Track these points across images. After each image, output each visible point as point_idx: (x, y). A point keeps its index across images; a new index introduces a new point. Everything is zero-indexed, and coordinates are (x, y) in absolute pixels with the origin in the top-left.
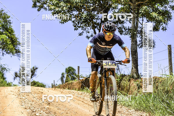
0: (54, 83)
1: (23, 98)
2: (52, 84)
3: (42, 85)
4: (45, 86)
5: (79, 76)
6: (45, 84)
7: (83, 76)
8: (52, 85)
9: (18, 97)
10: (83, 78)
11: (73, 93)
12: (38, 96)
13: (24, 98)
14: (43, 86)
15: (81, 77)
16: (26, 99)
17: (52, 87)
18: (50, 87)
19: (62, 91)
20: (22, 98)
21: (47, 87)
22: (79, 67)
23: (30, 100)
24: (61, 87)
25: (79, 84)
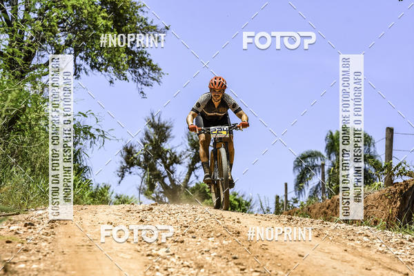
0: (286, 196)
1: (159, 252)
2: (278, 197)
3: (237, 203)
4: (247, 204)
5: (389, 167)
6: (246, 199)
7: (407, 169)
8: (277, 202)
9: (139, 248)
10: (407, 178)
11: (365, 239)
12: (222, 246)
13: (162, 252)
14: (240, 206)
15: (400, 174)
16: (172, 259)
17: (278, 212)
18: (268, 210)
19: (320, 226)
20: (154, 252)
21: (256, 209)
22: (390, 131)
23: (186, 263)
24: (314, 211)
25: (390, 203)
